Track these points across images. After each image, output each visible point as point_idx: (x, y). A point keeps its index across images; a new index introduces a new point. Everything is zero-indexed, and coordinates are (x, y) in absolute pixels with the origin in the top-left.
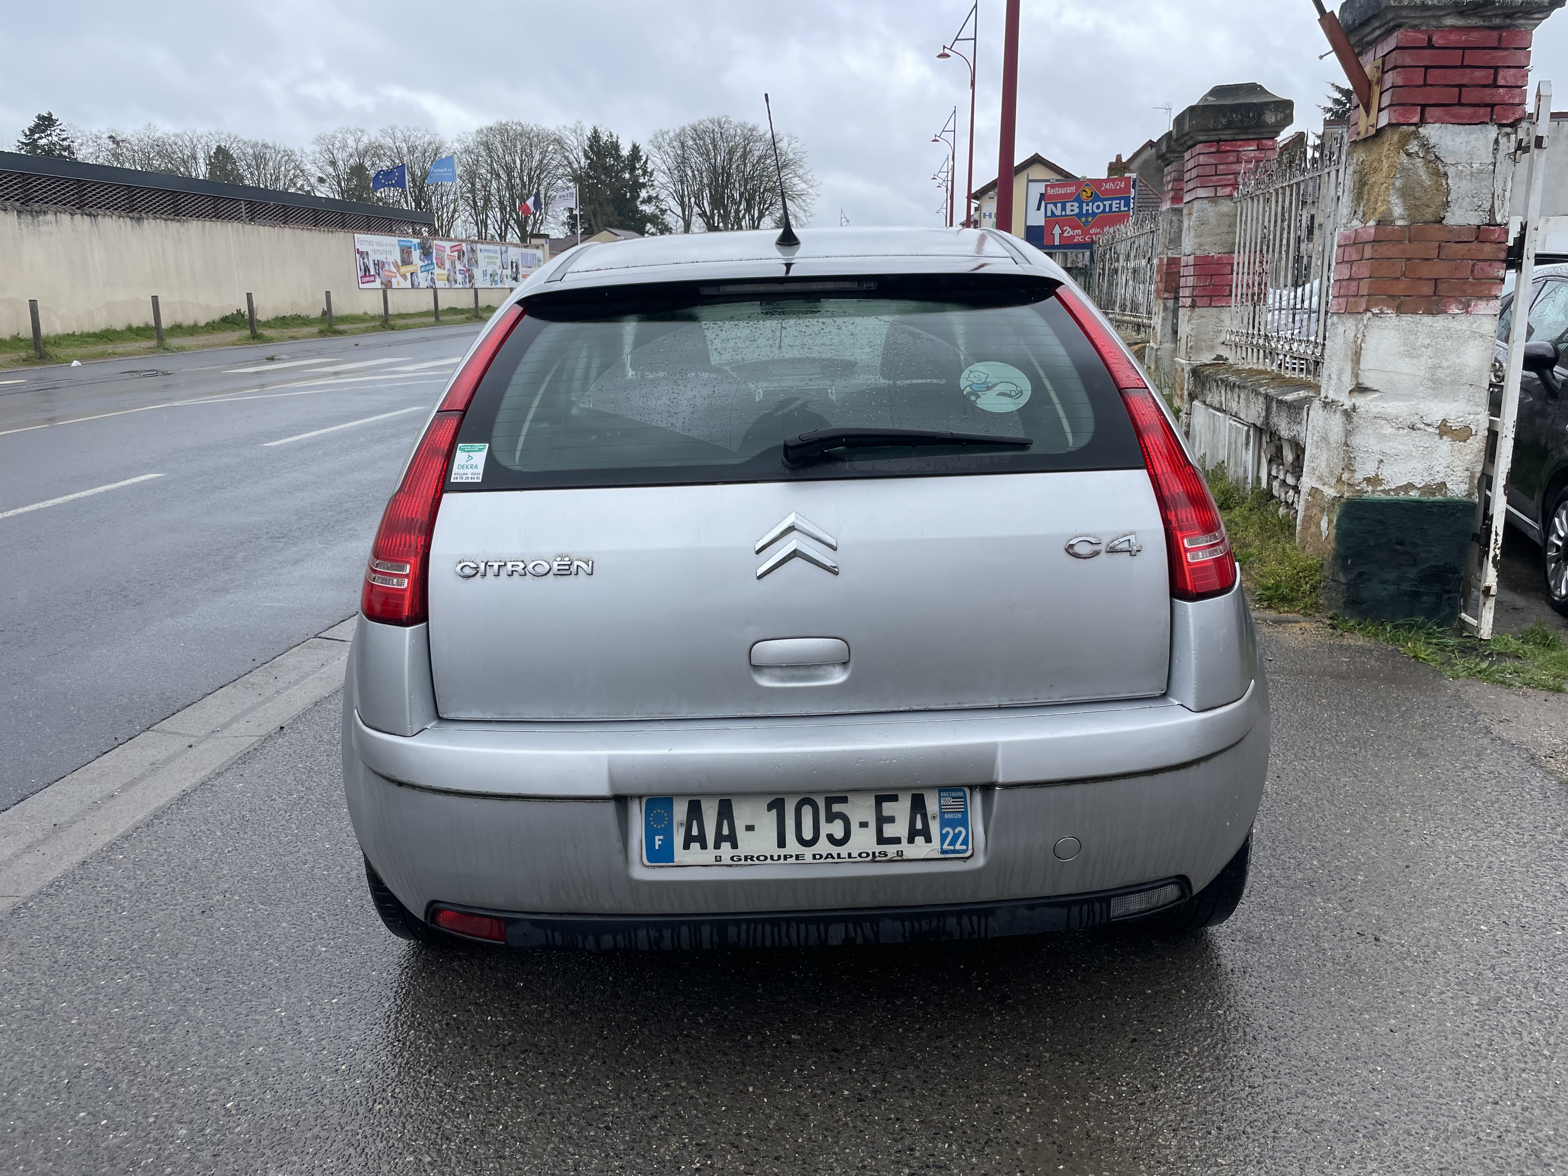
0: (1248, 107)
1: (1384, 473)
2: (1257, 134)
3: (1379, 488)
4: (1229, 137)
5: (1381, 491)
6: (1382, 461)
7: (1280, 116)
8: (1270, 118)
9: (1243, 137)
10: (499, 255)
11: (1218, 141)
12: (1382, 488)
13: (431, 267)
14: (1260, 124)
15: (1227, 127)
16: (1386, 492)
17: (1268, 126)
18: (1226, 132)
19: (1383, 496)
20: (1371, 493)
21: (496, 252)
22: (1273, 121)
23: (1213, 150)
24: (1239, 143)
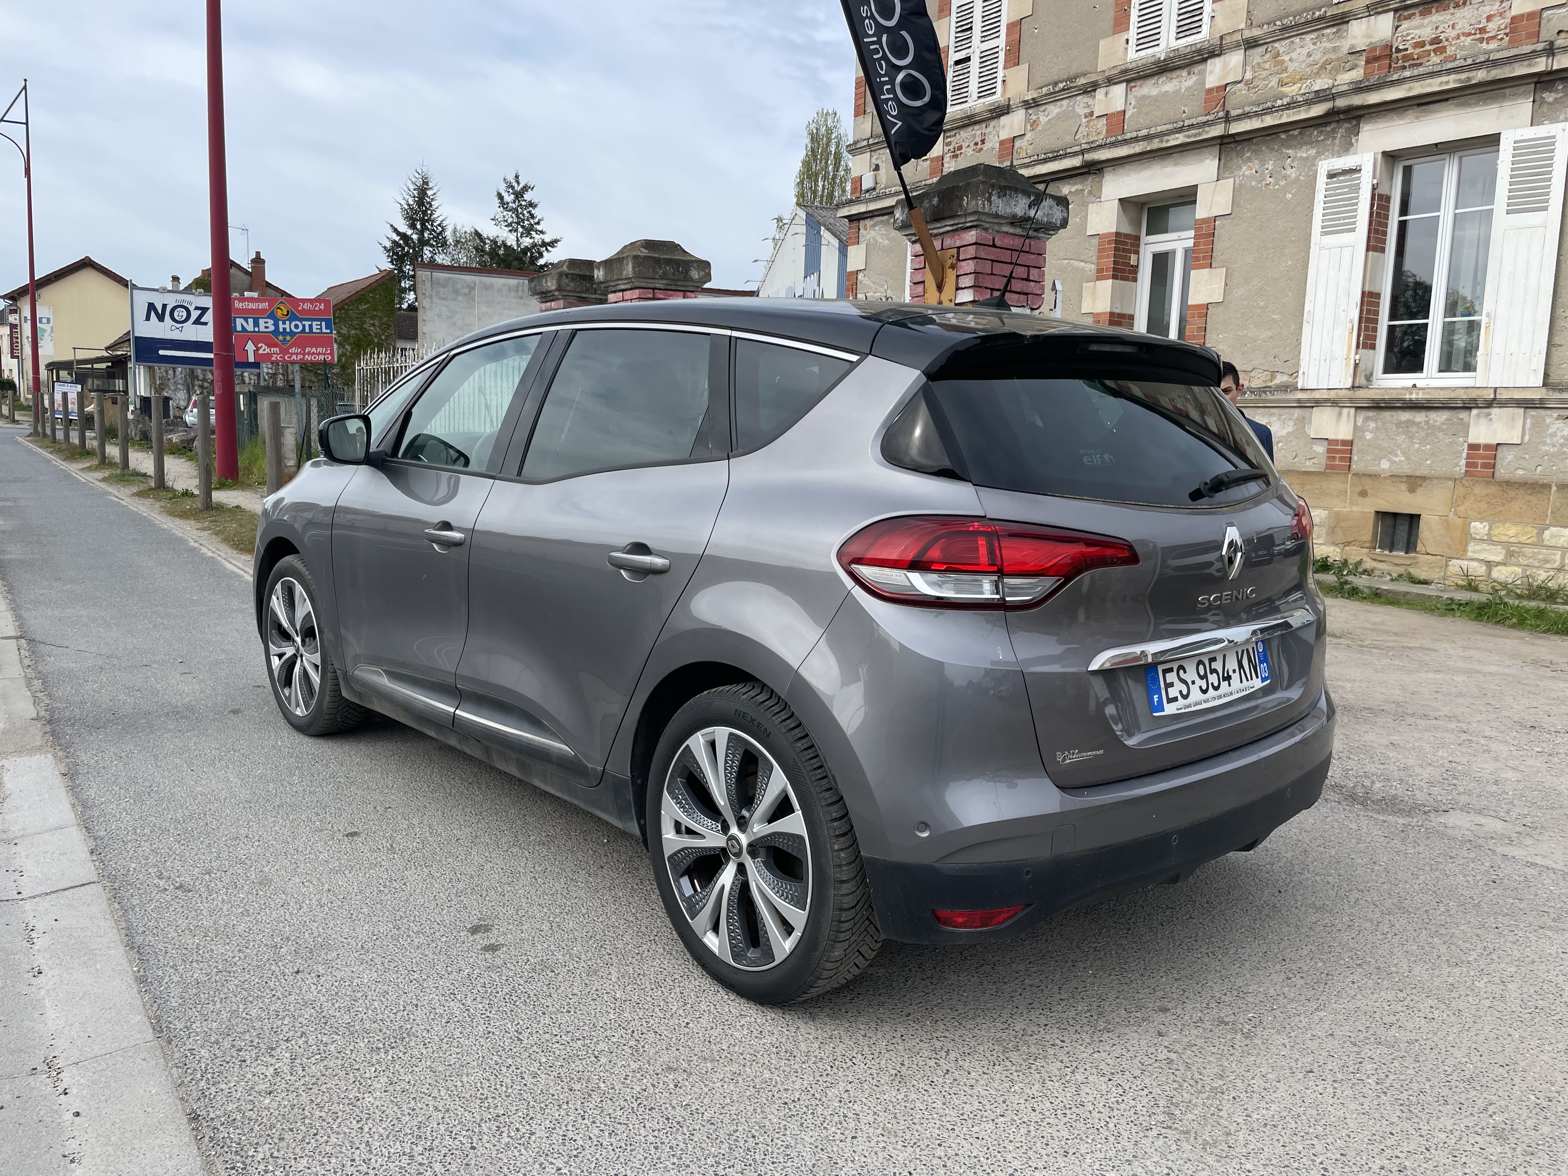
0: (677, 263)
2: (683, 286)
4: (662, 287)
7: (702, 273)
8: (695, 274)
9: (673, 288)
11: (654, 289)
14: (687, 278)
15: (662, 278)
17: (691, 279)
18: (661, 282)
22: (697, 277)
23: (651, 296)
24: (670, 292)
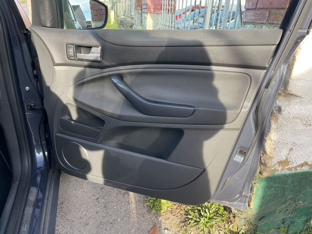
1: (292, 157)
3: (286, 168)
5: (287, 169)
6: (292, 149)
12: (288, 167)
16: (290, 169)
19: (288, 172)
20: (281, 171)
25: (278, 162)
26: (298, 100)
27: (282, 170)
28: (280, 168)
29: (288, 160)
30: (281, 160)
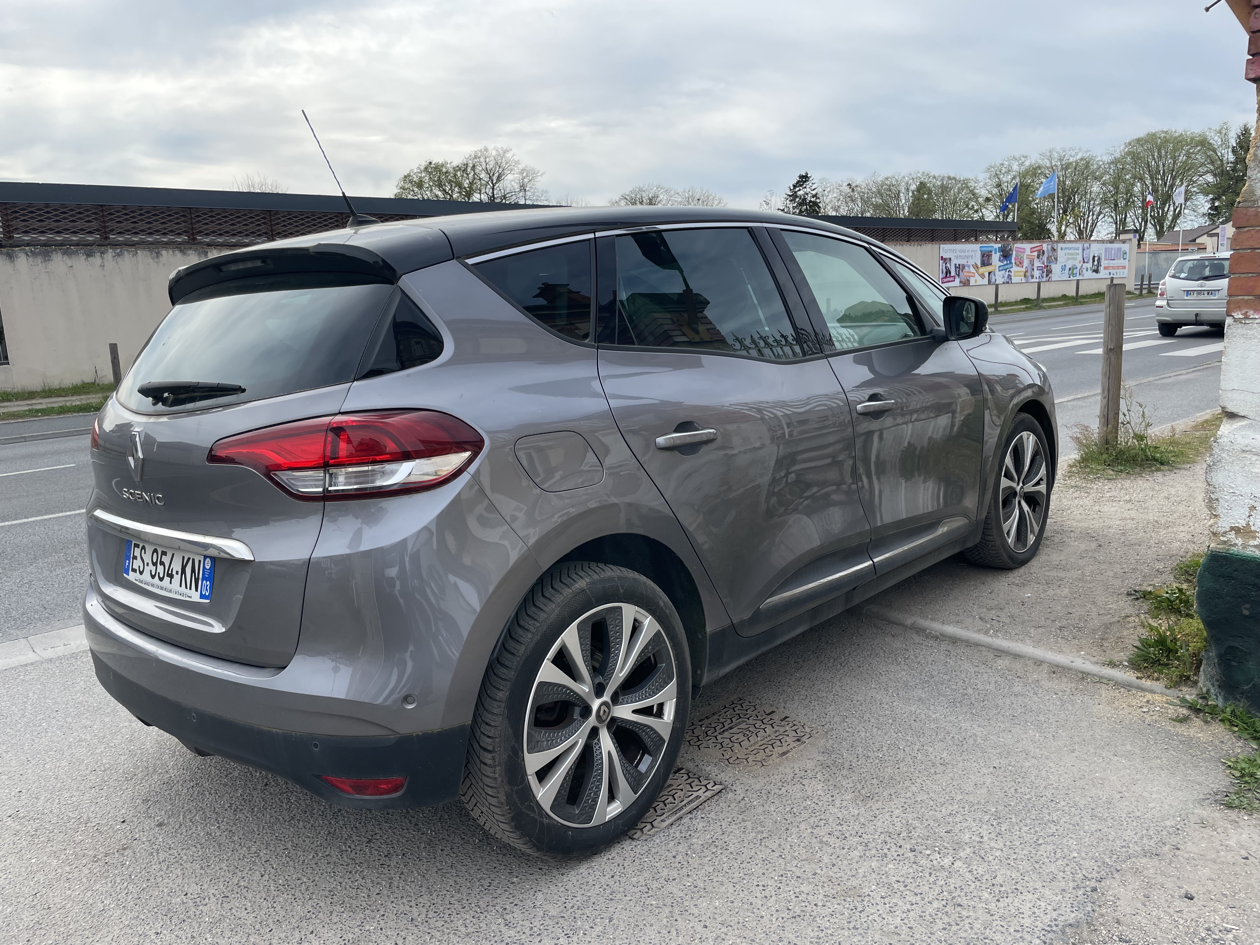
3: (1252, 543)
5: (1255, 547)
6: (1254, 508)
10: (1080, 251)
13: (1008, 267)
20: (1241, 547)
21: (1078, 249)
25: (1232, 529)
26: (1244, 422)
27: (1244, 546)
28: (1239, 541)
29: (1253, 528)
30: (1237, 525)
